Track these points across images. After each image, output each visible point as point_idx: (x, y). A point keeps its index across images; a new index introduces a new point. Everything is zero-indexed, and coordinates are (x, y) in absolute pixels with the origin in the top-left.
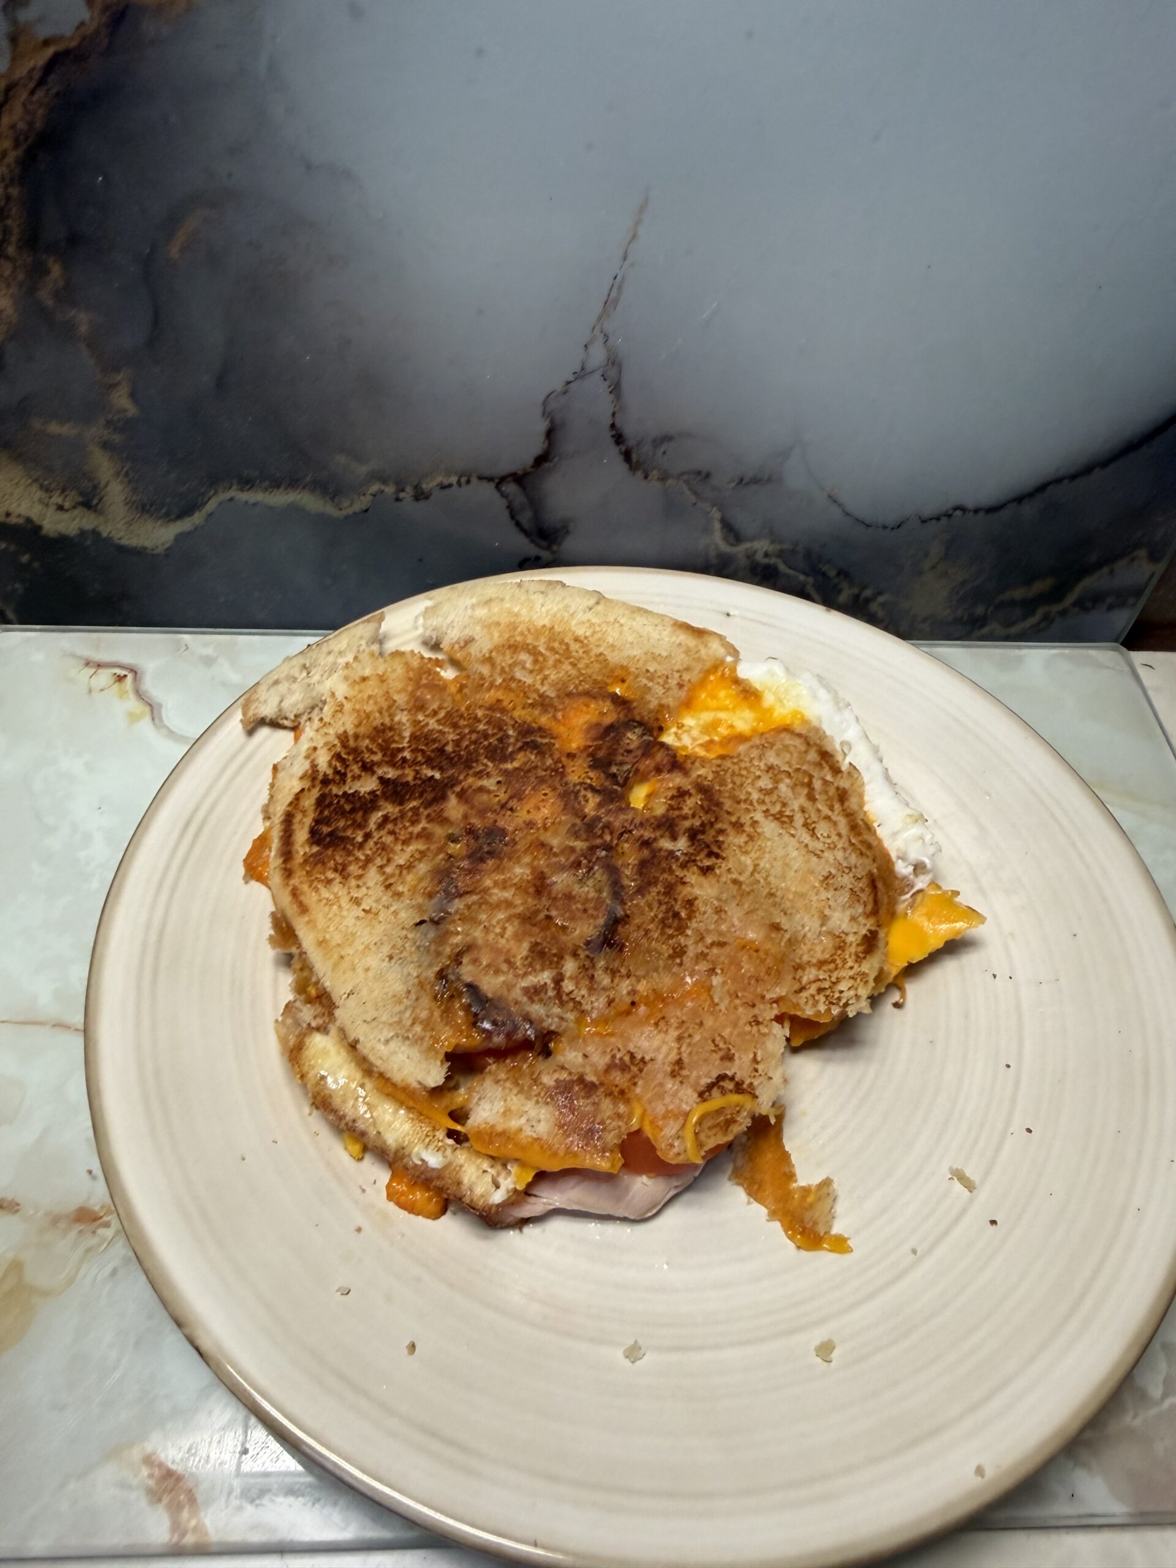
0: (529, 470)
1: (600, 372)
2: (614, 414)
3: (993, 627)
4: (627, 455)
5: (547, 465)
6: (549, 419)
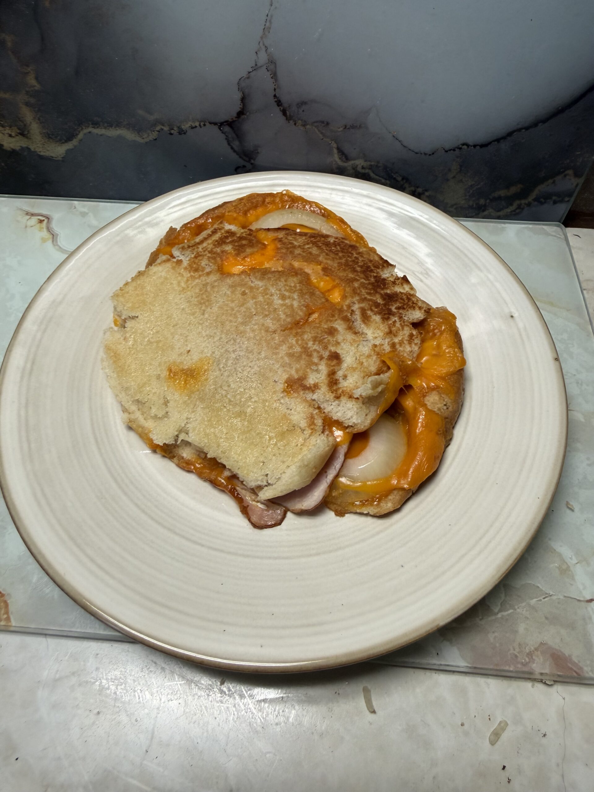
0: (235, 119)
1: (265, 67)
2: (275, 90)
3: (490, 211)
4: (284, 112)
5: (243, 117)
6: (241, 92)
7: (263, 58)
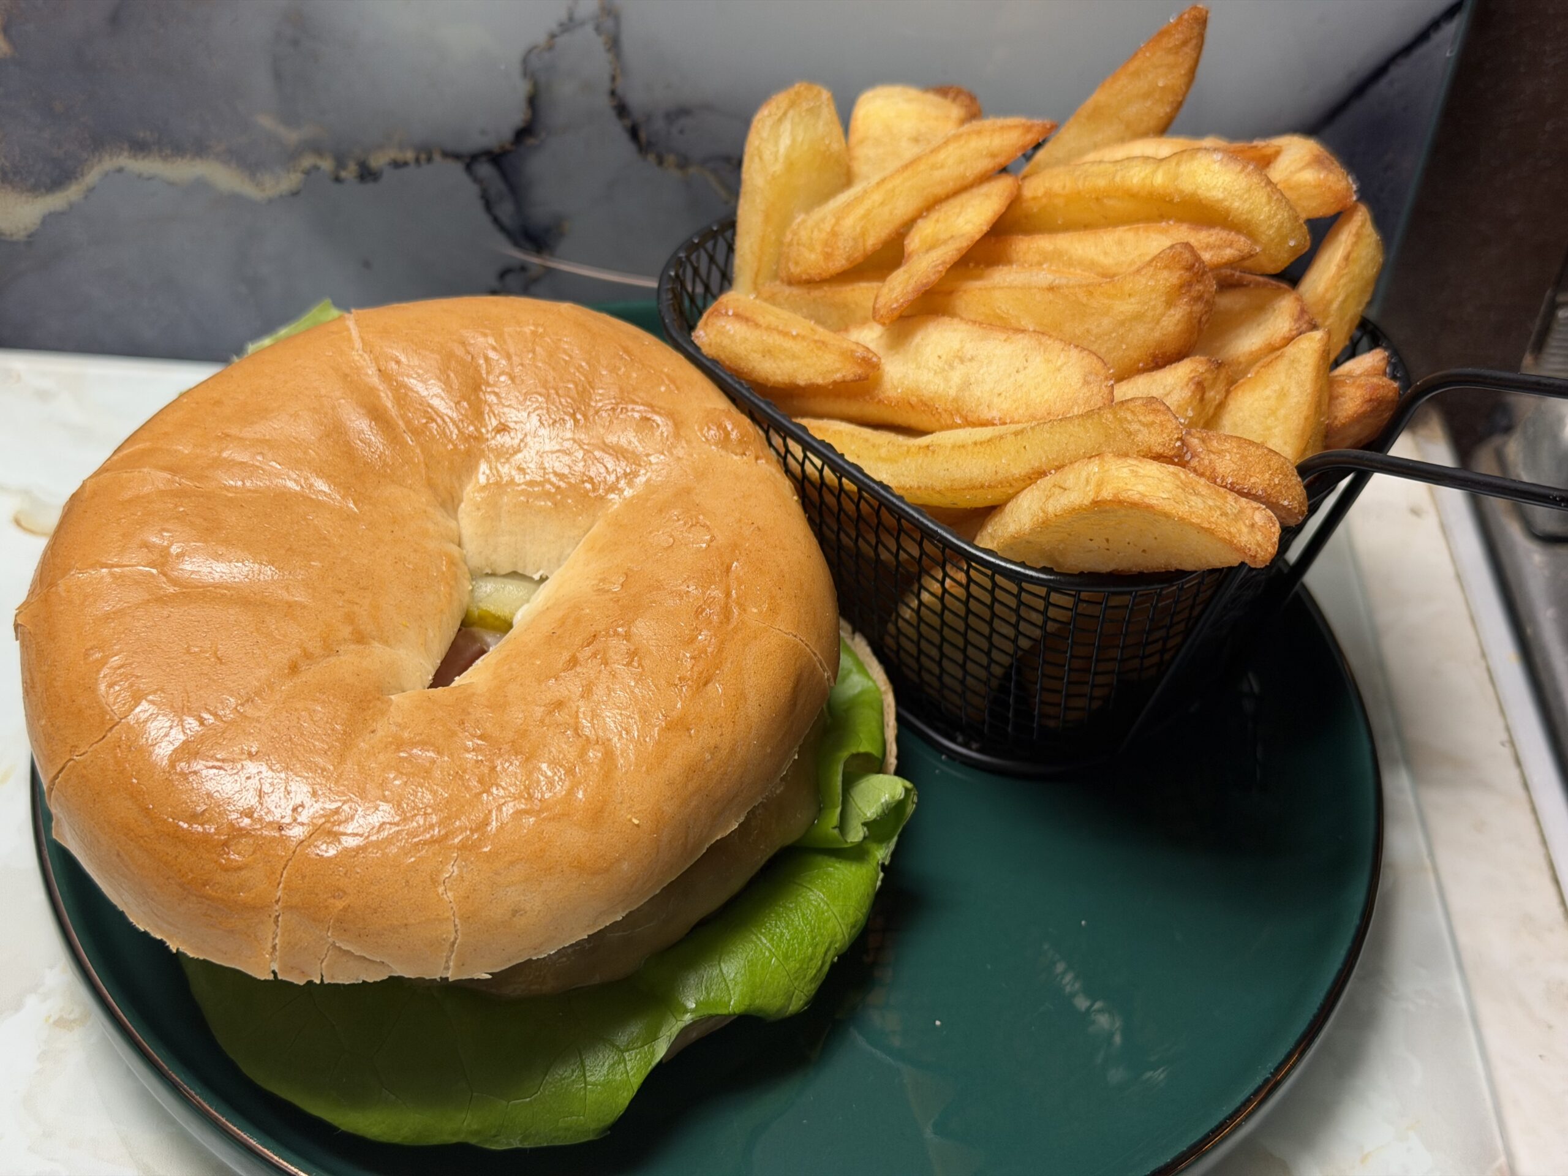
0: (508, 146)
1: (592, 24)
2: (613, 79)
4: (634, 133)
5: (531, 141)
6: (531, 82)
7: (589, 5)
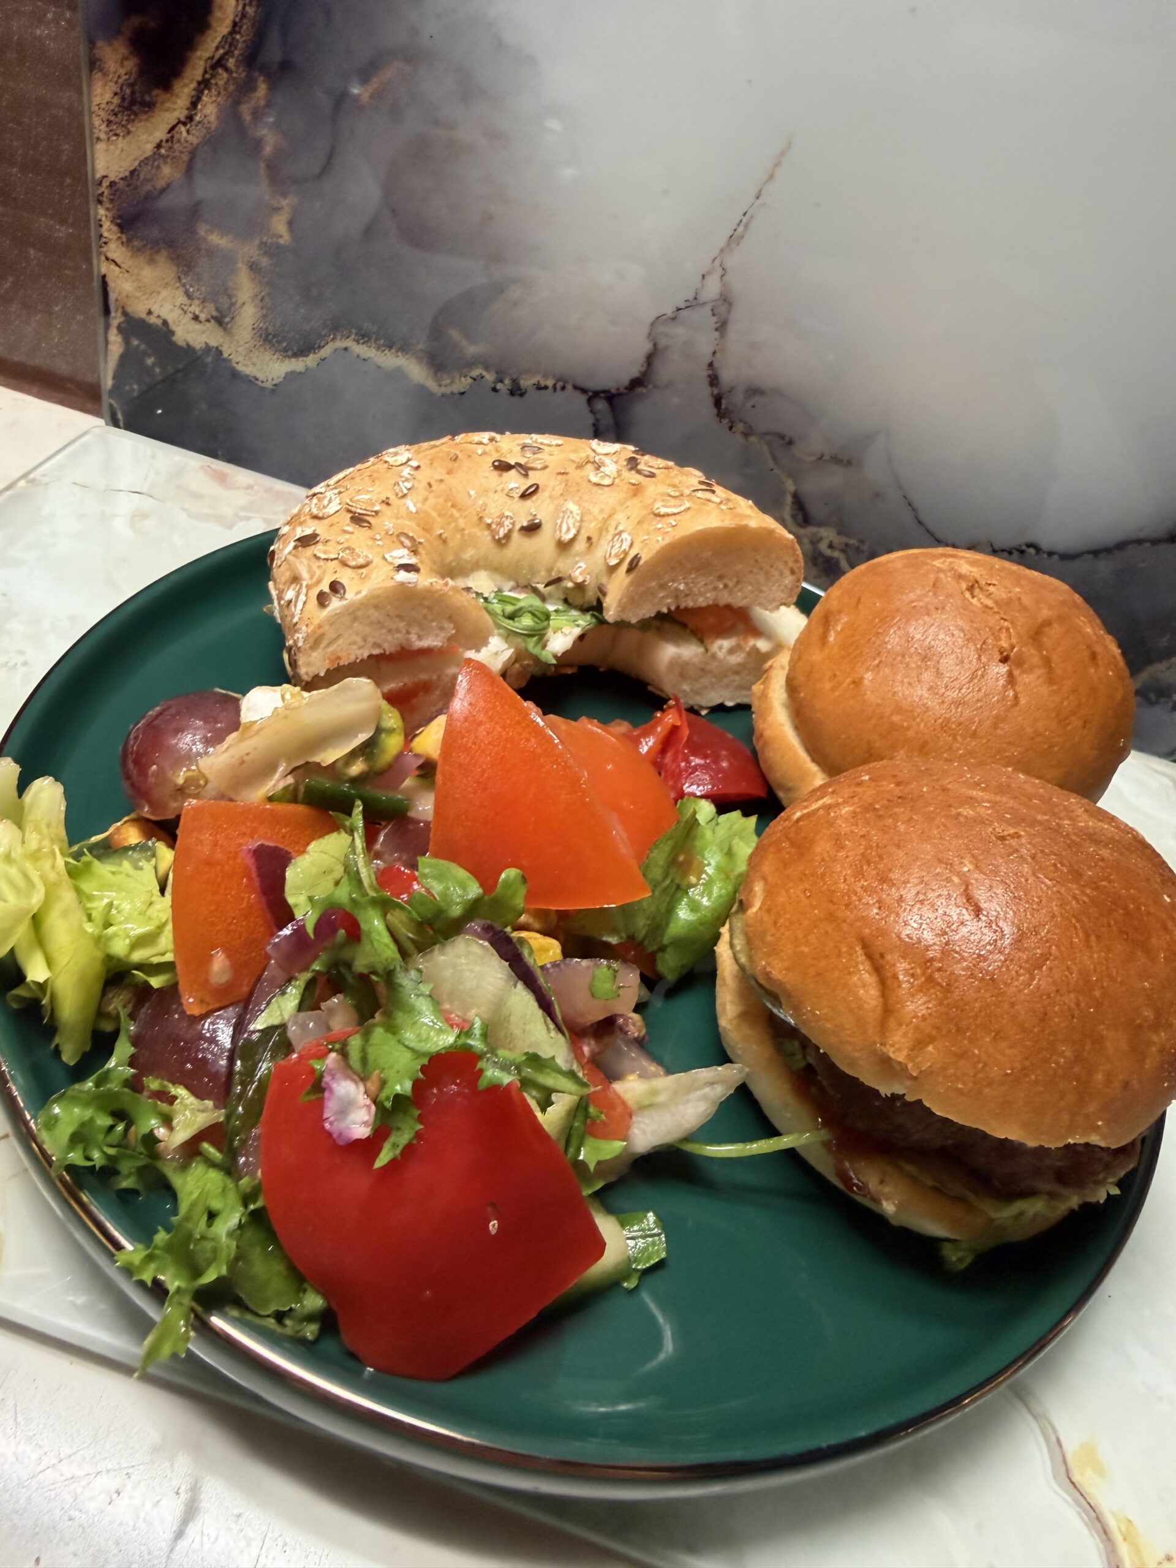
0: (622, 390)
1: (710, 306)
2: (714, 353)
4: (718, 401)
5: (640, 391)
6: (653, 343)
7: (712, 289)
